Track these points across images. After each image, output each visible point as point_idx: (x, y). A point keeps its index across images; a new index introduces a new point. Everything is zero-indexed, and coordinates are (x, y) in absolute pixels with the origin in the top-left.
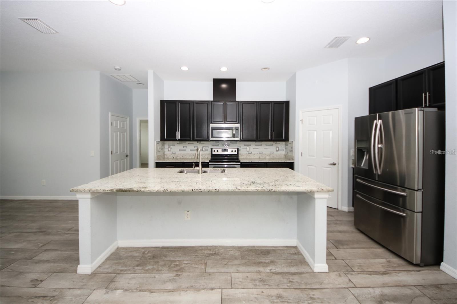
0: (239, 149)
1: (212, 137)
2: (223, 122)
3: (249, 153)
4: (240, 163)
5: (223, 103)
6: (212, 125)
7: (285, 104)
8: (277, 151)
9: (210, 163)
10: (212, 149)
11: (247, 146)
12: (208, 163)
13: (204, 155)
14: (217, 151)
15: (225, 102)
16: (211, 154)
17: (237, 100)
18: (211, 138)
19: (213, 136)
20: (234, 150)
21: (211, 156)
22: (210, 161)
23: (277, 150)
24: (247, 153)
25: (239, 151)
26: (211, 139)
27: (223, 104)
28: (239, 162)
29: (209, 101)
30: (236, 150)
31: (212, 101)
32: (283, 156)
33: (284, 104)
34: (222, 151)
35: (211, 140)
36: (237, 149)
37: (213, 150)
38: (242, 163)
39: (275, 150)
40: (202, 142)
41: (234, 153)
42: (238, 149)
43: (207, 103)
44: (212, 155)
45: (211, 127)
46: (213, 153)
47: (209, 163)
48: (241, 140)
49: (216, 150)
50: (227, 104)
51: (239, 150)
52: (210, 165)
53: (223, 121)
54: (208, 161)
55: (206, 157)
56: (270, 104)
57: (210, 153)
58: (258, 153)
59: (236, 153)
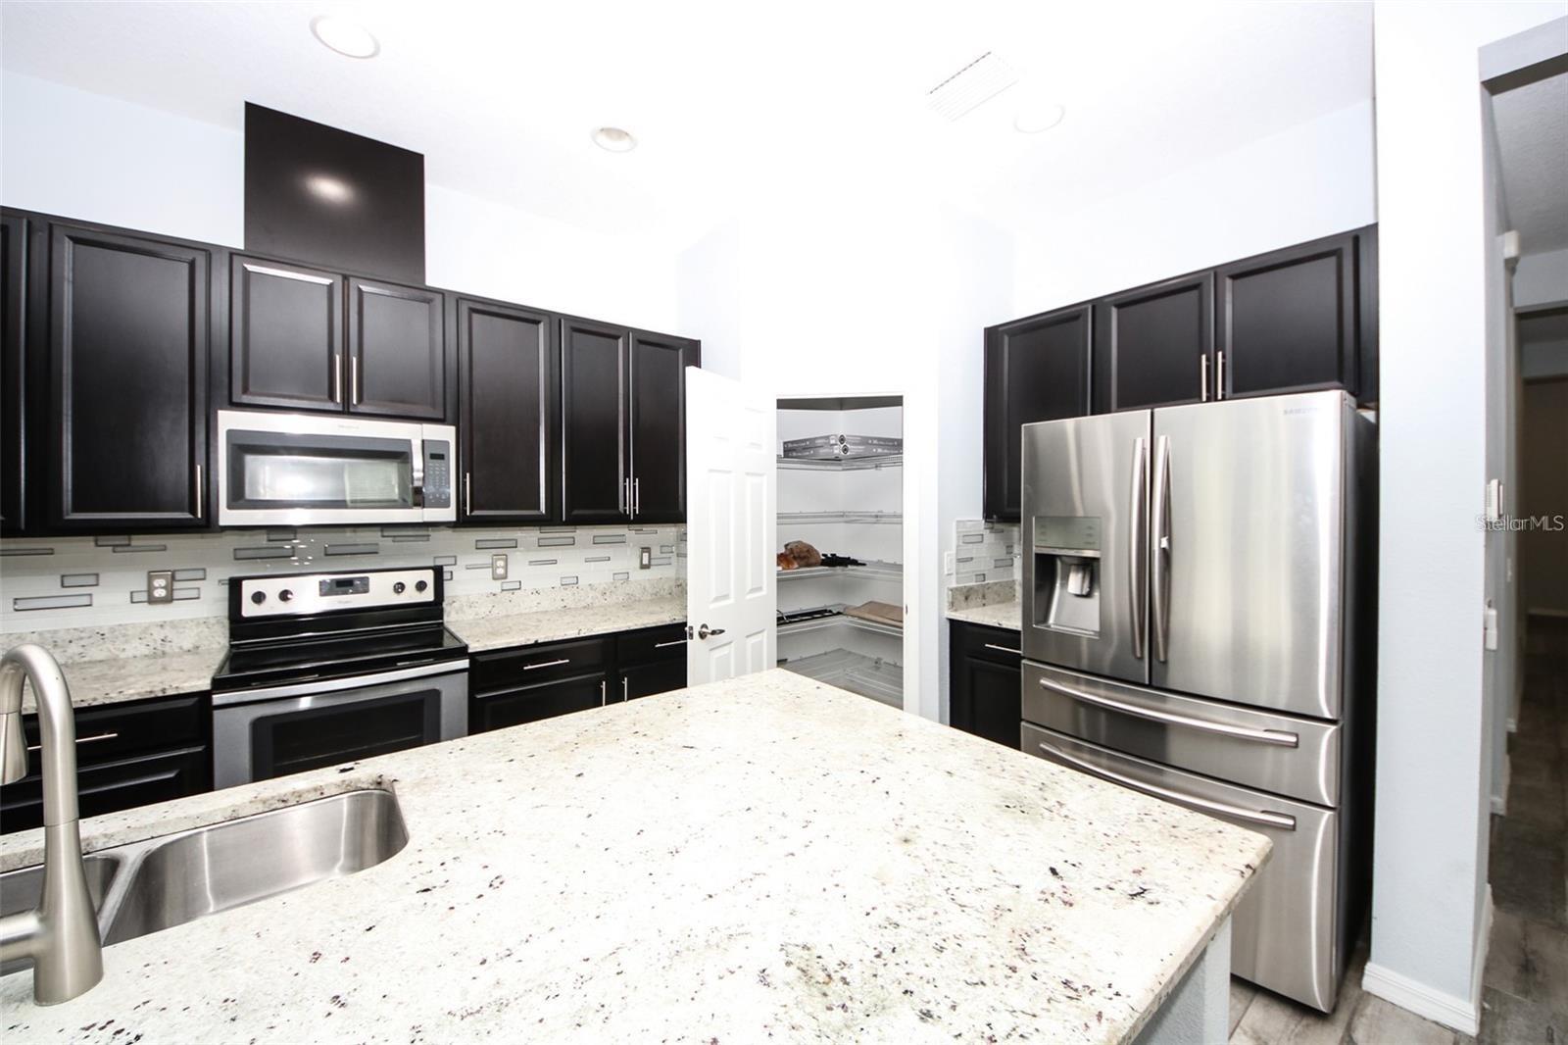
0: (445, 569)
1: (238, 499)
2: (330, 406)
3: (506, 587)
4: (464, 663)
5: (327, 281)
6: (229, 421)
7: (684, 353)
8: (643, 567)
9: (218, 699)
10: (235, 586)
11: (494, 551)
12: (204, 697)
13: (167, 632)
14: (284, 596)
15: (345, 278)
16: (226, 622)
17: (434, 278)
18: (230, 507)
19: (248, 495)
20: (410, 579)
21: (233, 635)
22: (219, 685)
23: (645, 561)
24: (496, 586)
25: (447, 585)
26: (227, 517)
27: (330, 287)
28: (461, 652)
29: (208, 250)
30: (428, 577)
31: (233, 254)
32: (670, 587)
33: (681, 352)
34: (323, 593)
35: (222, 523)
36: (431, 573)
37: (248, 589)
38: (481, 659)
39: (638, 565)
40: (138, 541)
41: (411, 596)
42: (438, 572)
43: (189, 255)
44: (239, 626)
45: (230, 433)
46: (249, 609)
47: (210, 699)
48: (463, 522)
49: (271, 588)
50: (360, 291)
51: (446, 576)
52: (216, 713)
53: (332, 397)
54: (204, 684)
55: (187, 645)
56: (621, 341)
57: (222, 610)
58: (557, 584)
59: (428, 596)
